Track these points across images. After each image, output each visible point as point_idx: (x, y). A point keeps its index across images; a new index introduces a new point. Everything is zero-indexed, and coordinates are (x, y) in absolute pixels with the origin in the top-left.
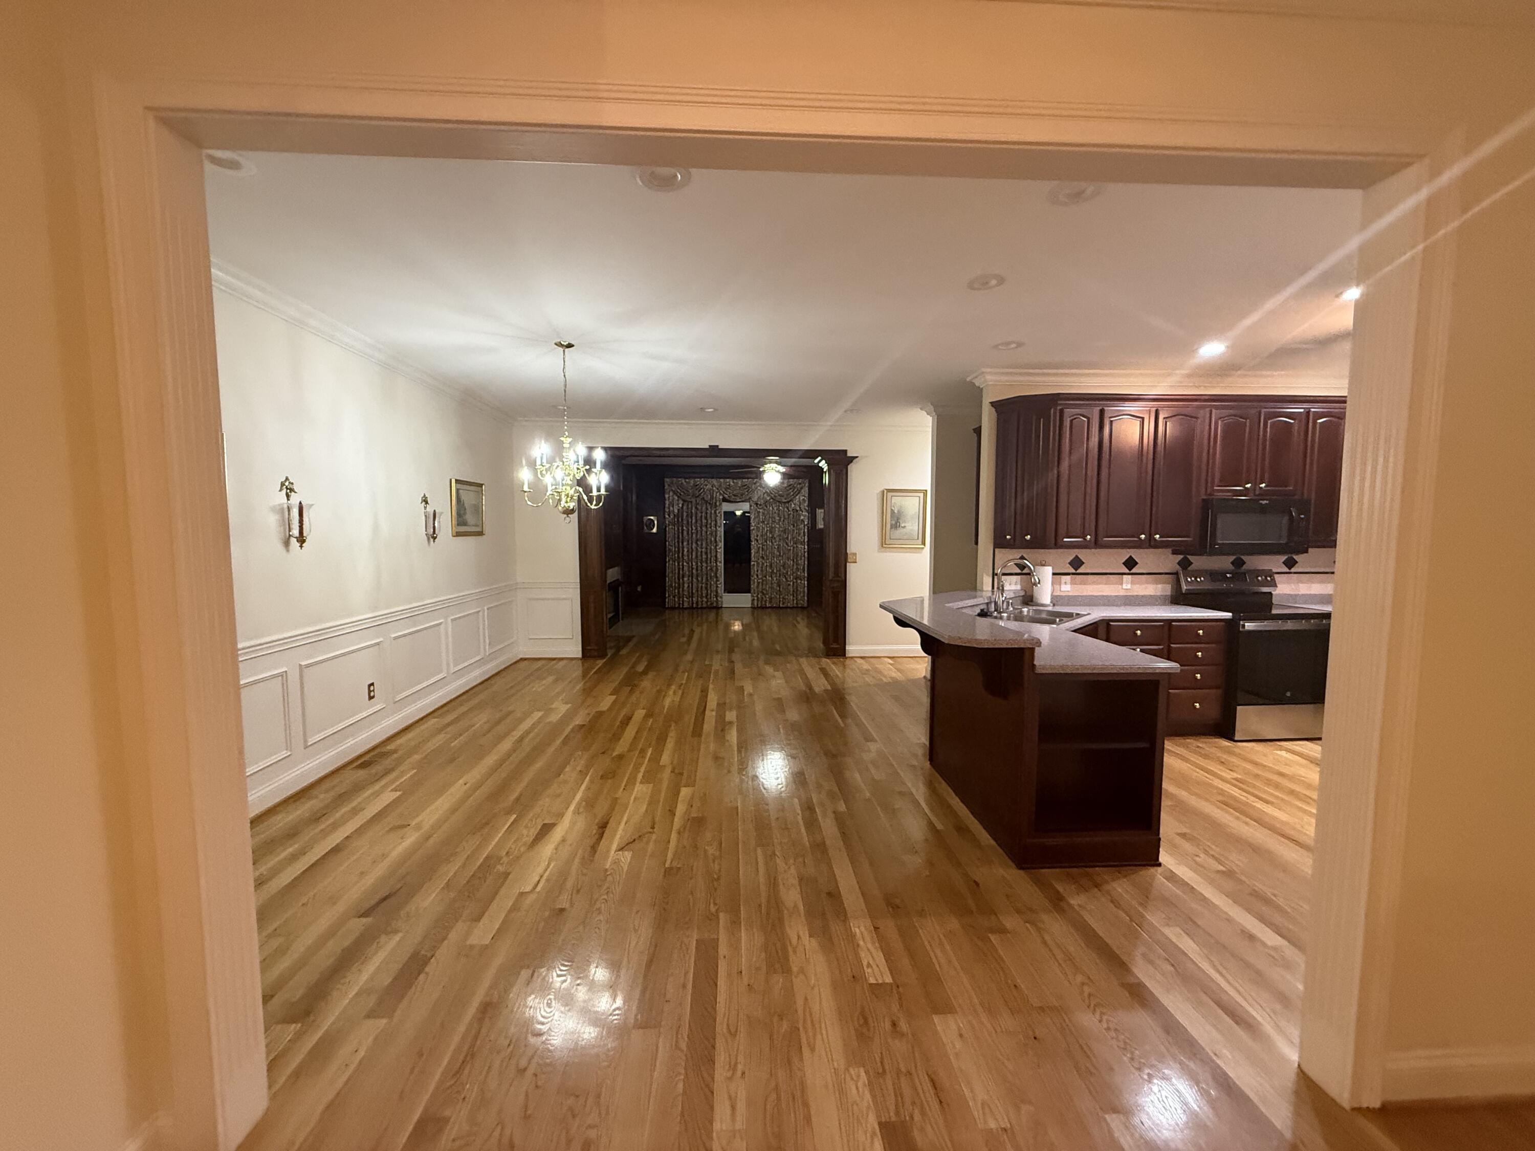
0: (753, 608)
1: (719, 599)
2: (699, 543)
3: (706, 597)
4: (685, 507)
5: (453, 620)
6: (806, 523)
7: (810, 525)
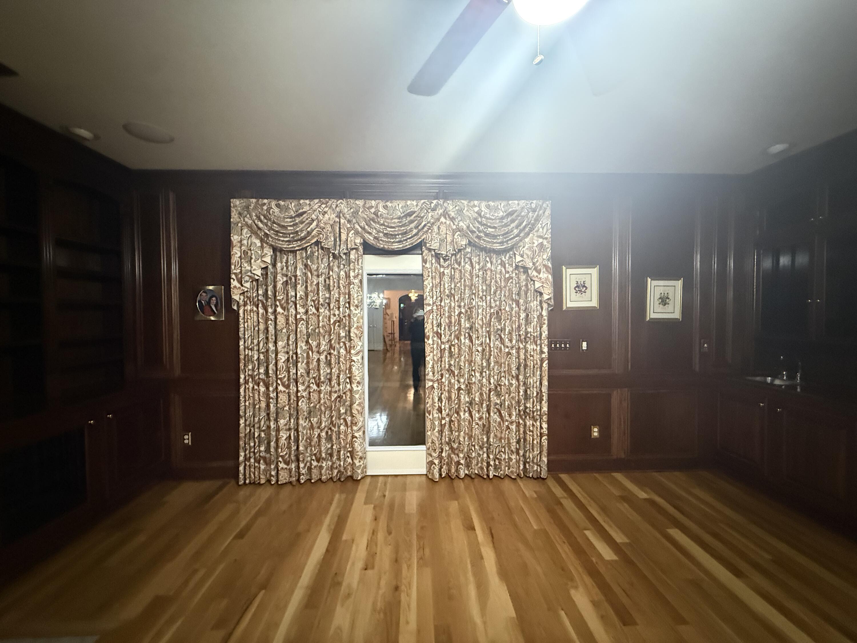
0: (429, 476)
2: (313, 342)
6: (546, 297)
7: (552, 302)
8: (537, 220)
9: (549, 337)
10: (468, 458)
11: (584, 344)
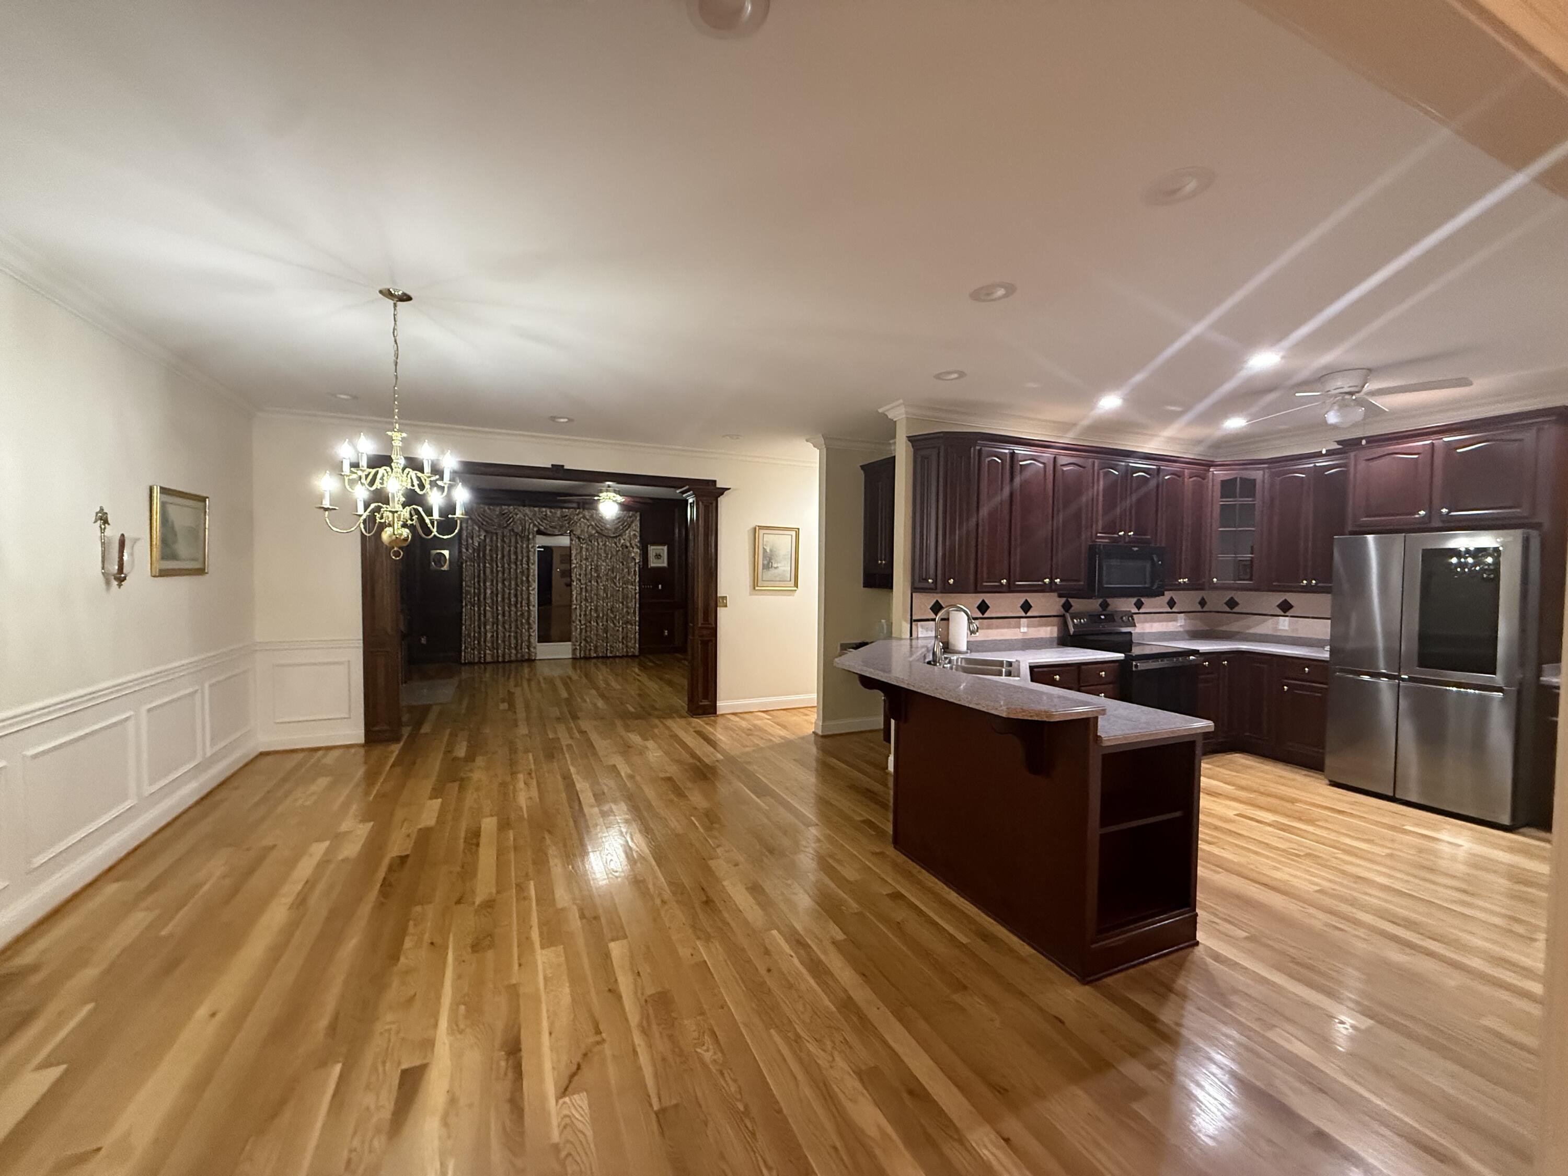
0: (574, 659)
1: (532, 649)
2: (507, 583)
3: (516, 648)
4: (488, 540)
5: (149, 710)
6: (637, 561)
7: (641, 564)
8: (632, 522)
9: (639, 582)
10: (596, 647)
11: (660, 586)
